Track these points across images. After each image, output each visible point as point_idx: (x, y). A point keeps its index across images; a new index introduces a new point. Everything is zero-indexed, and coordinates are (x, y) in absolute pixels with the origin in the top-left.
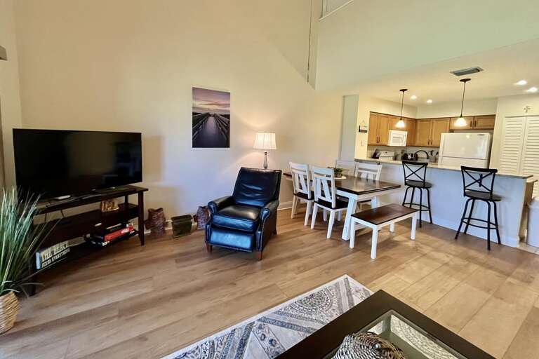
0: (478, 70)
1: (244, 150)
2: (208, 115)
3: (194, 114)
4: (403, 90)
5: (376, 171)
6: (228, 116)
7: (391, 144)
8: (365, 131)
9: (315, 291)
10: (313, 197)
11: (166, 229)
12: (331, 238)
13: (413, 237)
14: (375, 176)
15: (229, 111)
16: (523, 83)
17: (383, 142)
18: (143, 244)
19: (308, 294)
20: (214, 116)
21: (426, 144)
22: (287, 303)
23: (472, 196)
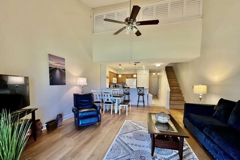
0: (139, 63)
1: (72, 86)
2: (56, 69)
3: (50, 68)
4: (120, 65)
5: (118, 91)
6: (64, 70)
7: (114, 82)
8: (108, 78)
9: (123, 125)
10: (103, 102)
11: (42, 130)
12: (112, 114)
13: (130, 108)
14: (117, 92)
15: (65, 67)
16: (144, 66)
17: (112, 82)
18: (35, 140)
19: (122, 127)
20: (59, 69)
21: (121, 82)
22: (121, 129)
23: (139, 95)
